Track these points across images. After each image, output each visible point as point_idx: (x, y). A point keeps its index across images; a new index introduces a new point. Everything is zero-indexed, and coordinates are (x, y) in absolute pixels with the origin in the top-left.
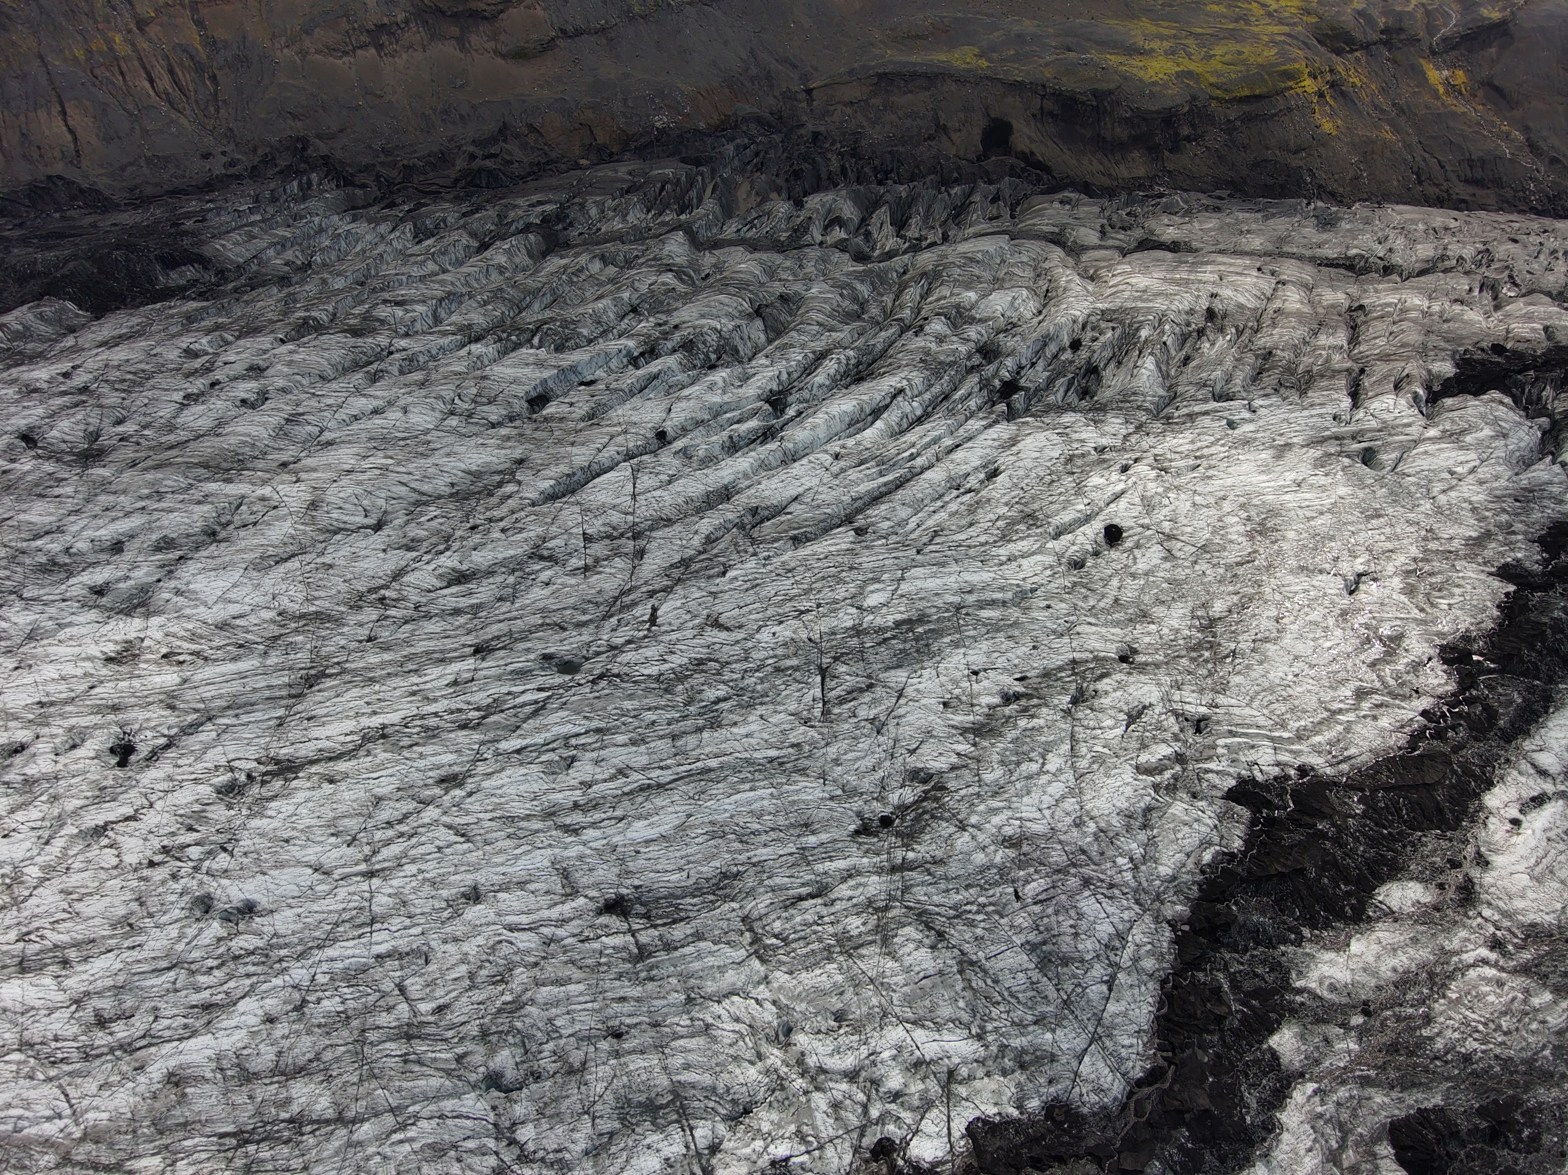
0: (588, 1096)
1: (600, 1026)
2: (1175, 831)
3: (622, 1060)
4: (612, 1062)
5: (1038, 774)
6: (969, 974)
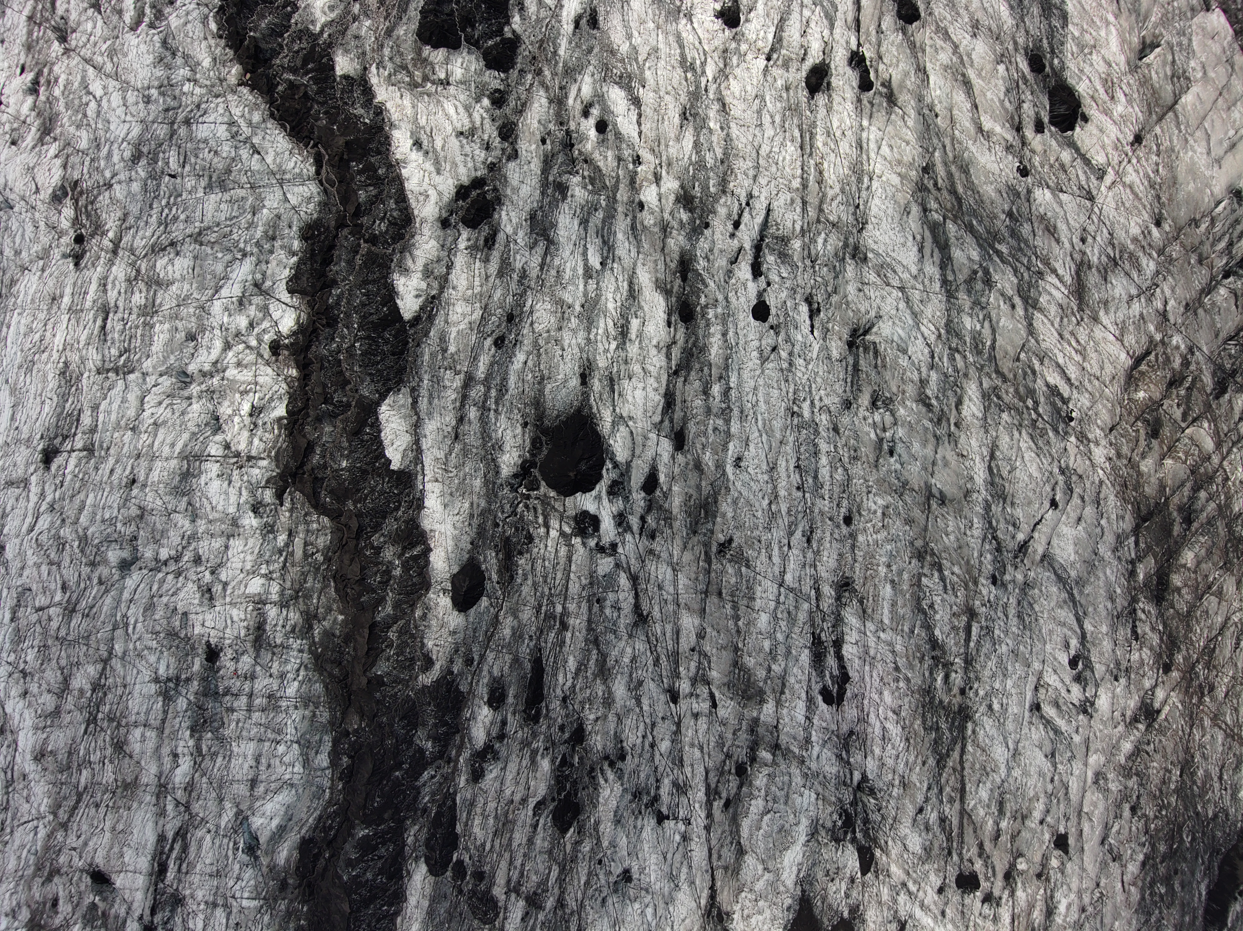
0: (160, 511)
1: (122, 491)
2: (186, 35)
3: (149, 483)
5: (99, 106)
6: (205, 239)
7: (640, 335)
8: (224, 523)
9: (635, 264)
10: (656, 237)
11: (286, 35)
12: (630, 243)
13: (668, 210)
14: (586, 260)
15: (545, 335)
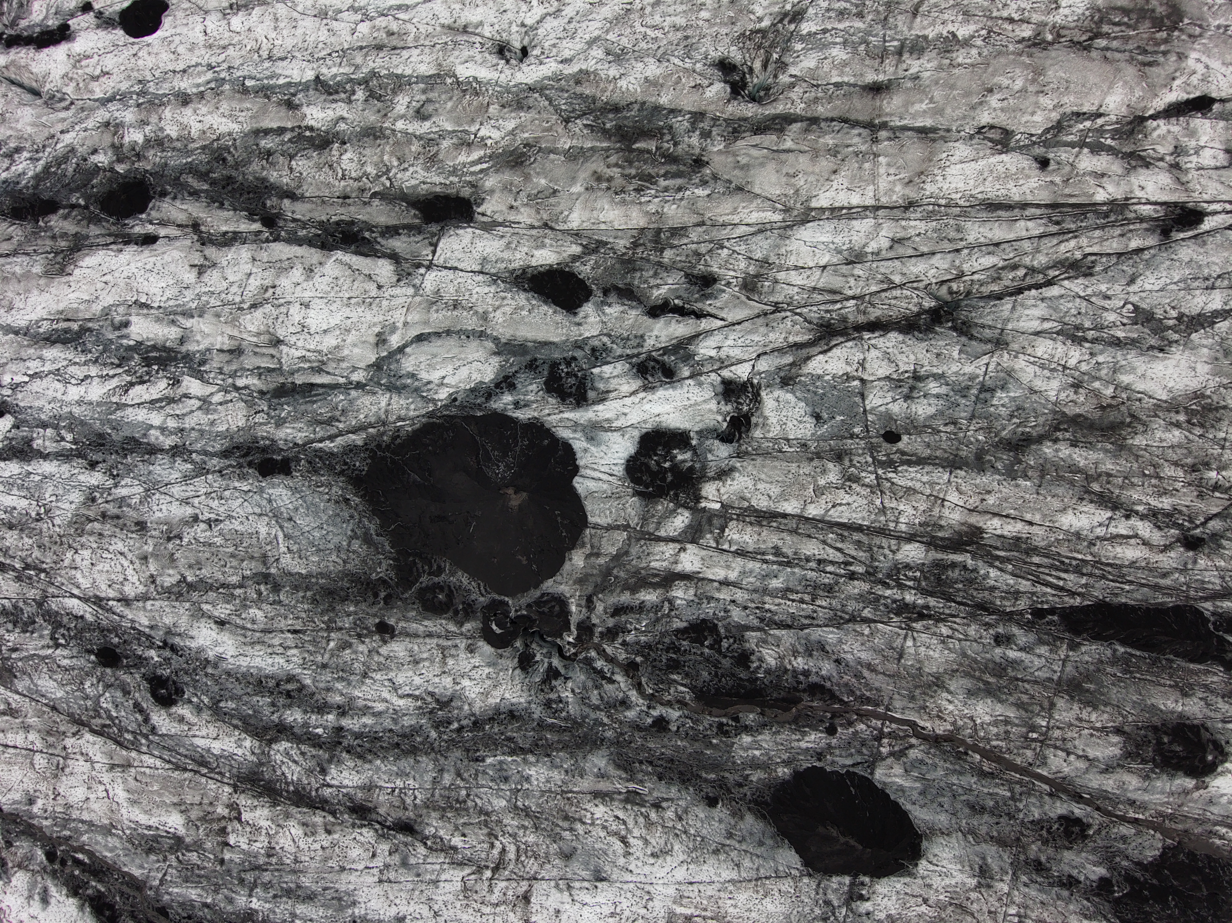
7: (169, 314)
9: (9, 329)
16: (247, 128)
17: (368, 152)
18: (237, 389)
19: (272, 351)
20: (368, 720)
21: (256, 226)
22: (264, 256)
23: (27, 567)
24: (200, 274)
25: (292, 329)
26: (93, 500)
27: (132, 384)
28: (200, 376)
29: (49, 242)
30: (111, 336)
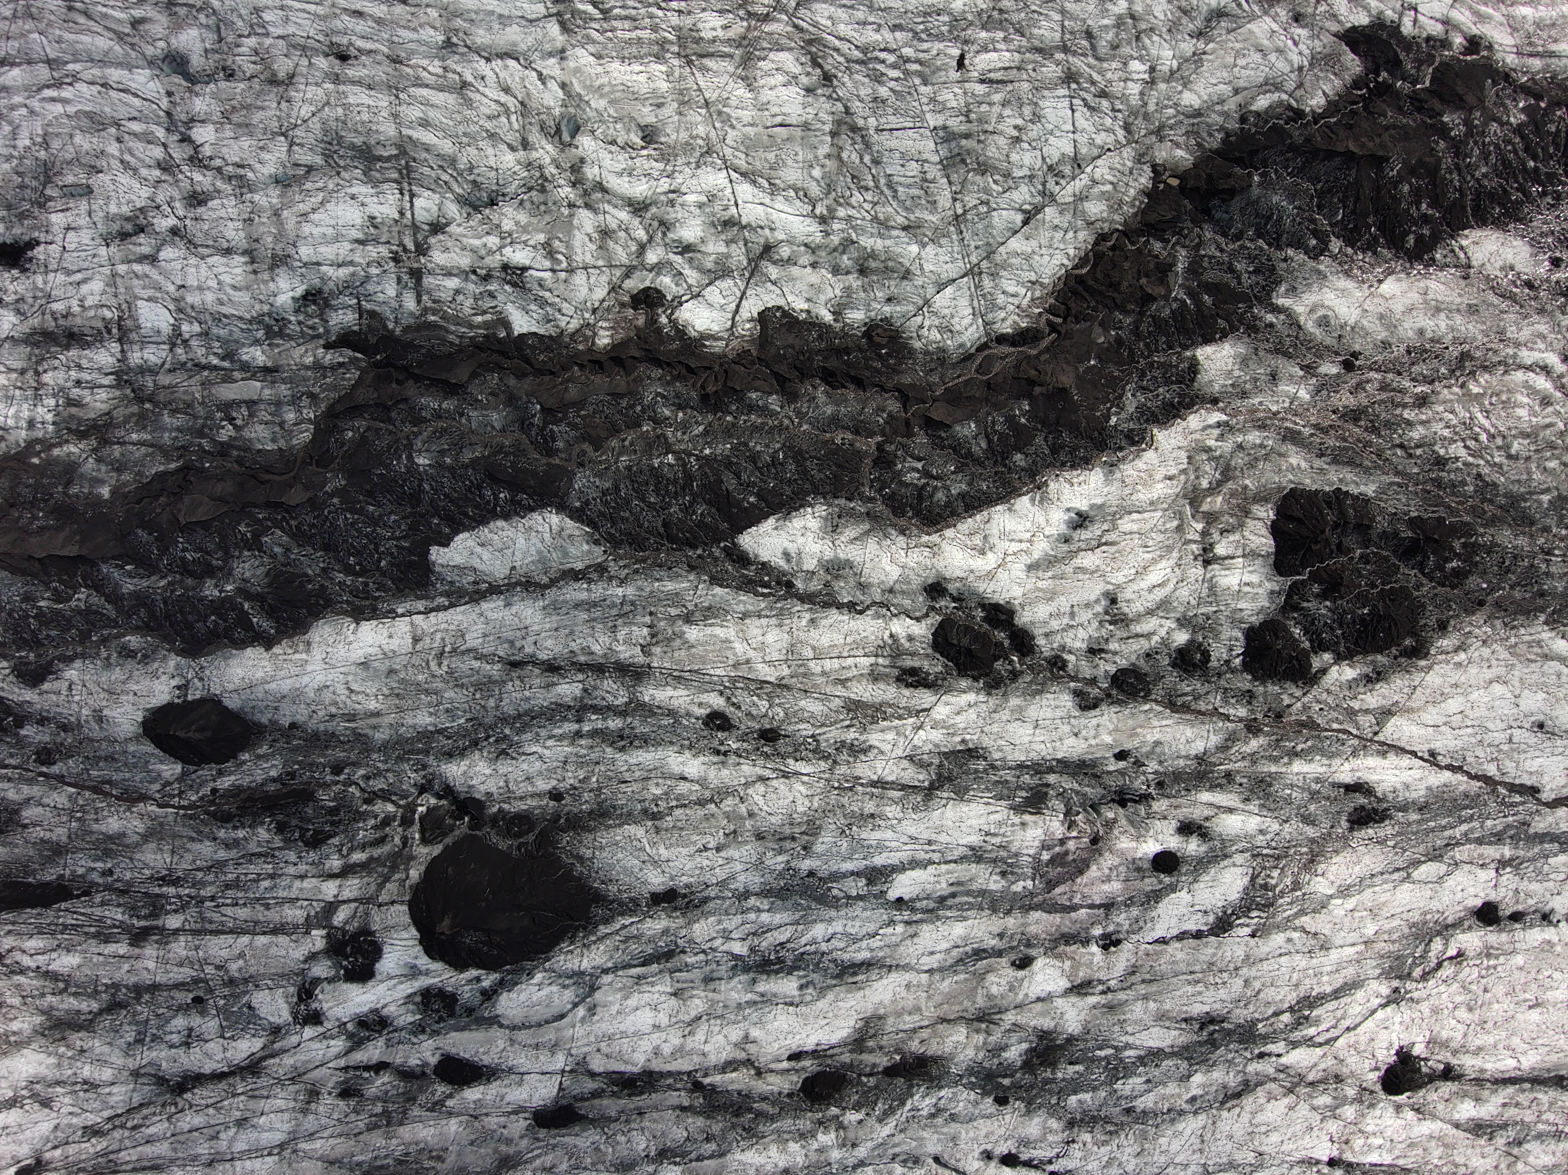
0: (289, 116)
1: (321, 38)
3: (342, 88)
4: (327, 86)
6: (844, 140)
7: (767, 1000)
8: (277, 239)
9: (907, 968)
10: (967, 1004)
11: (1261, 242)
12: (948, 951)
13: (1022, 1019)
14: (901, 868)
15: (743, 809)
16: (729, 1156)
17: (626, 1153)
18: (704, 952)
19: (680, 985)
20: (558, 731)
21: (707, 1081)
22: (696, 1059)
23: (851, 789)
24: (746, 1037)
25: (665, 1006)
26: (805, 848)
27: (788, 941)
28: (736, 957)
29: (883, 1043)
30: (814, 976)
